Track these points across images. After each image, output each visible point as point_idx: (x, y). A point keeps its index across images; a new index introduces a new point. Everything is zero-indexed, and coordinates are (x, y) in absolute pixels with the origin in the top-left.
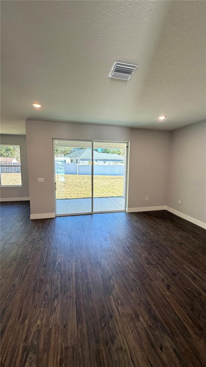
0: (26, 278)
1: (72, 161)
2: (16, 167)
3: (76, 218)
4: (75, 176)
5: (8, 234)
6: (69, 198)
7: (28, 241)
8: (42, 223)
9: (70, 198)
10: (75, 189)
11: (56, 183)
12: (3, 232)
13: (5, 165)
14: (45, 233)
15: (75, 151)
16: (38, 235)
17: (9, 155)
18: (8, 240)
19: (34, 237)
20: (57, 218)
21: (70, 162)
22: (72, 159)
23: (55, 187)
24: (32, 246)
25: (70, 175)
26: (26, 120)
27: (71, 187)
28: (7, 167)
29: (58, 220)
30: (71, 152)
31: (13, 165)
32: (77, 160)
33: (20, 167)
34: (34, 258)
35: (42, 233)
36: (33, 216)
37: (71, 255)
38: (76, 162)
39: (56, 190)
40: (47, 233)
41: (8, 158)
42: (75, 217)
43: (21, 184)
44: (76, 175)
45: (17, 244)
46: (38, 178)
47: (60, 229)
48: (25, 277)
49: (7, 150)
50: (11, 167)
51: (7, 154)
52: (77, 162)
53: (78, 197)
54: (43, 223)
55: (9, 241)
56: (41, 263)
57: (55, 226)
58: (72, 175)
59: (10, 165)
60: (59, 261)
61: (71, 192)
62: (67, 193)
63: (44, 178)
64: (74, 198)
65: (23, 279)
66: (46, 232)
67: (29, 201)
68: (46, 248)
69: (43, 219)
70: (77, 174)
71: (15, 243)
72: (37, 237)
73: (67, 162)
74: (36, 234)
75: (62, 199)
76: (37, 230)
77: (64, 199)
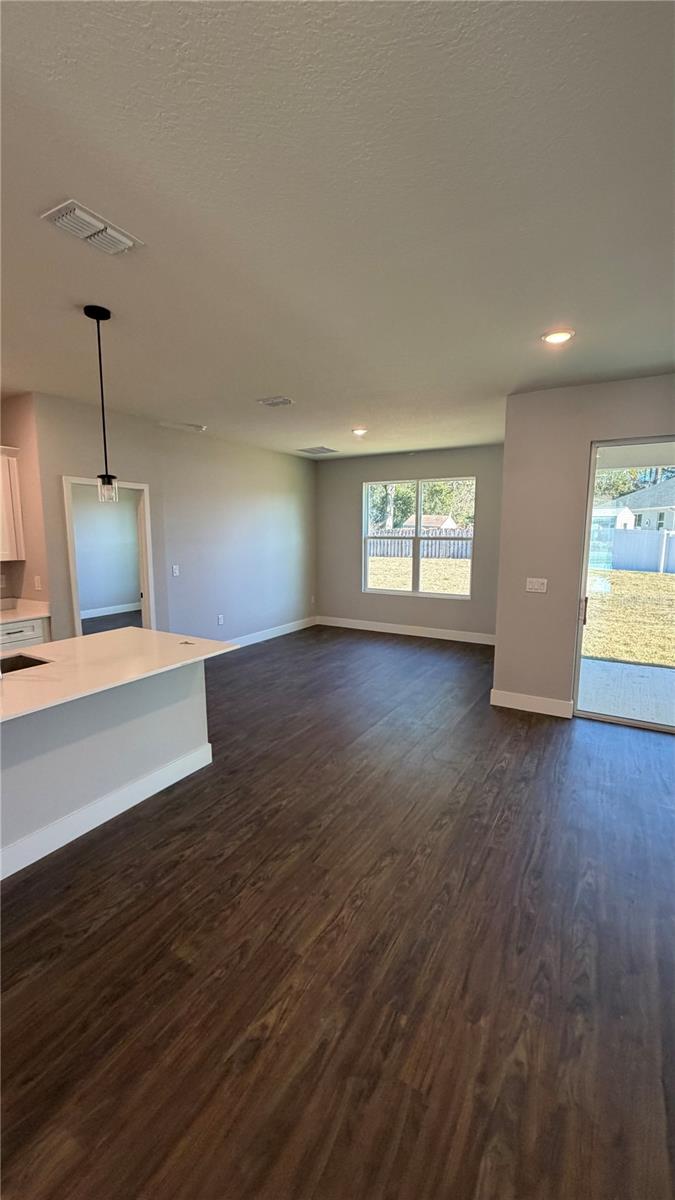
0: (481, 885)
1: (639, 520)
2: (452, 542)
3: (659, 744)
4: (648, 578)
5: (432, 733)
6: (622, 659)
7: (485, 769)
8: (526, 727)
9: (626, 658)
10: (648, 628)
11: (587, 599)
12: (420, 723)
13: (426, 535)
14: (536, 761)
15: (655, 482)
16: (514, 762)
17: (435, 506)
18: (432, 750)
19: (503, 764)
20: (578, 722)
21: (631, 526)
22: (639, 511)
23: (582, 612)
24: (495, 790)
25: (630, 574)
26: (512, 394)
27: (631, 619)
28: (430, 542)
29: (581, 730)
30: (636, 486)
31: (443, 535)
32: (661, 516)
33: (469, 542)
34: (503, 831)
35: (528, 758)
36: (499, 698)
37: (636, 878)
38: (655, 523)
39: (585, 623)
40: (545, 765)
41: (434, 517)
42: (653, 736)
43: (467, 592)
44: (654, 574)
45: (455, 770)
46: (528, 579)
47: (589, 764)
48: (477, 879)
49: (434, 493)
50: (438, 541)
51: (433, 505)
52: (660, 525)
53: (662, 662)
54: (530, 727)
55: (435, 752)
56: (526, 858)
57: (570, 748)
58: (639, 575)
59: (438, 535)
60: (589, 878)
61: (631, 637)
62: (615, 638)
63: (546, 581)
64: (643, 661)
65: (472, 883)
66: (539, 760)
67: (492, 648)
68: (541, 816)
69: (531, 715)
70: (657, 571)
71: (450, 762)
72: (511, 767)
73: (619, 526)
74: (508, 755)
75: (597, 659)
76: (510, 744)
77: (601, 659)
